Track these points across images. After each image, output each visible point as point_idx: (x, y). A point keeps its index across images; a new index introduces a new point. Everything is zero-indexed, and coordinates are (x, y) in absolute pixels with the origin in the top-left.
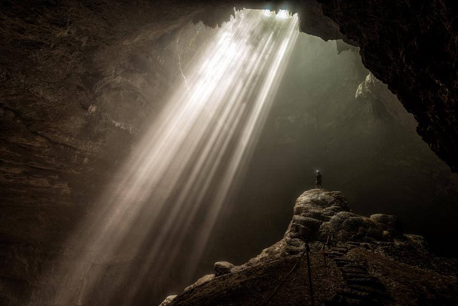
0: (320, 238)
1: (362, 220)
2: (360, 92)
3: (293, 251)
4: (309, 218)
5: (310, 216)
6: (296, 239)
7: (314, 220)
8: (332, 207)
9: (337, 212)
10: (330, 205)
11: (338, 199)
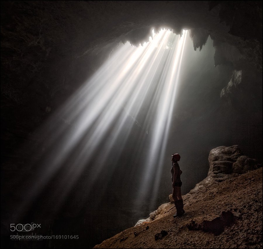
0: (235, 171)
1: (253, 160)
2: (224, 94)
3: (221, 180)
4: (225, 161)
5: (225, 160)
6: (220, 174)
7: (228, 162)
8: (235, 154)
9: (239, 156)
10: (234, 153)
11: (238, 149)
